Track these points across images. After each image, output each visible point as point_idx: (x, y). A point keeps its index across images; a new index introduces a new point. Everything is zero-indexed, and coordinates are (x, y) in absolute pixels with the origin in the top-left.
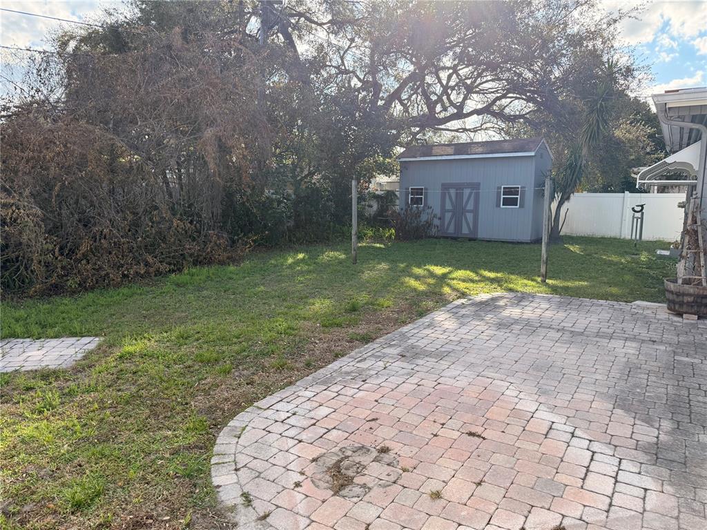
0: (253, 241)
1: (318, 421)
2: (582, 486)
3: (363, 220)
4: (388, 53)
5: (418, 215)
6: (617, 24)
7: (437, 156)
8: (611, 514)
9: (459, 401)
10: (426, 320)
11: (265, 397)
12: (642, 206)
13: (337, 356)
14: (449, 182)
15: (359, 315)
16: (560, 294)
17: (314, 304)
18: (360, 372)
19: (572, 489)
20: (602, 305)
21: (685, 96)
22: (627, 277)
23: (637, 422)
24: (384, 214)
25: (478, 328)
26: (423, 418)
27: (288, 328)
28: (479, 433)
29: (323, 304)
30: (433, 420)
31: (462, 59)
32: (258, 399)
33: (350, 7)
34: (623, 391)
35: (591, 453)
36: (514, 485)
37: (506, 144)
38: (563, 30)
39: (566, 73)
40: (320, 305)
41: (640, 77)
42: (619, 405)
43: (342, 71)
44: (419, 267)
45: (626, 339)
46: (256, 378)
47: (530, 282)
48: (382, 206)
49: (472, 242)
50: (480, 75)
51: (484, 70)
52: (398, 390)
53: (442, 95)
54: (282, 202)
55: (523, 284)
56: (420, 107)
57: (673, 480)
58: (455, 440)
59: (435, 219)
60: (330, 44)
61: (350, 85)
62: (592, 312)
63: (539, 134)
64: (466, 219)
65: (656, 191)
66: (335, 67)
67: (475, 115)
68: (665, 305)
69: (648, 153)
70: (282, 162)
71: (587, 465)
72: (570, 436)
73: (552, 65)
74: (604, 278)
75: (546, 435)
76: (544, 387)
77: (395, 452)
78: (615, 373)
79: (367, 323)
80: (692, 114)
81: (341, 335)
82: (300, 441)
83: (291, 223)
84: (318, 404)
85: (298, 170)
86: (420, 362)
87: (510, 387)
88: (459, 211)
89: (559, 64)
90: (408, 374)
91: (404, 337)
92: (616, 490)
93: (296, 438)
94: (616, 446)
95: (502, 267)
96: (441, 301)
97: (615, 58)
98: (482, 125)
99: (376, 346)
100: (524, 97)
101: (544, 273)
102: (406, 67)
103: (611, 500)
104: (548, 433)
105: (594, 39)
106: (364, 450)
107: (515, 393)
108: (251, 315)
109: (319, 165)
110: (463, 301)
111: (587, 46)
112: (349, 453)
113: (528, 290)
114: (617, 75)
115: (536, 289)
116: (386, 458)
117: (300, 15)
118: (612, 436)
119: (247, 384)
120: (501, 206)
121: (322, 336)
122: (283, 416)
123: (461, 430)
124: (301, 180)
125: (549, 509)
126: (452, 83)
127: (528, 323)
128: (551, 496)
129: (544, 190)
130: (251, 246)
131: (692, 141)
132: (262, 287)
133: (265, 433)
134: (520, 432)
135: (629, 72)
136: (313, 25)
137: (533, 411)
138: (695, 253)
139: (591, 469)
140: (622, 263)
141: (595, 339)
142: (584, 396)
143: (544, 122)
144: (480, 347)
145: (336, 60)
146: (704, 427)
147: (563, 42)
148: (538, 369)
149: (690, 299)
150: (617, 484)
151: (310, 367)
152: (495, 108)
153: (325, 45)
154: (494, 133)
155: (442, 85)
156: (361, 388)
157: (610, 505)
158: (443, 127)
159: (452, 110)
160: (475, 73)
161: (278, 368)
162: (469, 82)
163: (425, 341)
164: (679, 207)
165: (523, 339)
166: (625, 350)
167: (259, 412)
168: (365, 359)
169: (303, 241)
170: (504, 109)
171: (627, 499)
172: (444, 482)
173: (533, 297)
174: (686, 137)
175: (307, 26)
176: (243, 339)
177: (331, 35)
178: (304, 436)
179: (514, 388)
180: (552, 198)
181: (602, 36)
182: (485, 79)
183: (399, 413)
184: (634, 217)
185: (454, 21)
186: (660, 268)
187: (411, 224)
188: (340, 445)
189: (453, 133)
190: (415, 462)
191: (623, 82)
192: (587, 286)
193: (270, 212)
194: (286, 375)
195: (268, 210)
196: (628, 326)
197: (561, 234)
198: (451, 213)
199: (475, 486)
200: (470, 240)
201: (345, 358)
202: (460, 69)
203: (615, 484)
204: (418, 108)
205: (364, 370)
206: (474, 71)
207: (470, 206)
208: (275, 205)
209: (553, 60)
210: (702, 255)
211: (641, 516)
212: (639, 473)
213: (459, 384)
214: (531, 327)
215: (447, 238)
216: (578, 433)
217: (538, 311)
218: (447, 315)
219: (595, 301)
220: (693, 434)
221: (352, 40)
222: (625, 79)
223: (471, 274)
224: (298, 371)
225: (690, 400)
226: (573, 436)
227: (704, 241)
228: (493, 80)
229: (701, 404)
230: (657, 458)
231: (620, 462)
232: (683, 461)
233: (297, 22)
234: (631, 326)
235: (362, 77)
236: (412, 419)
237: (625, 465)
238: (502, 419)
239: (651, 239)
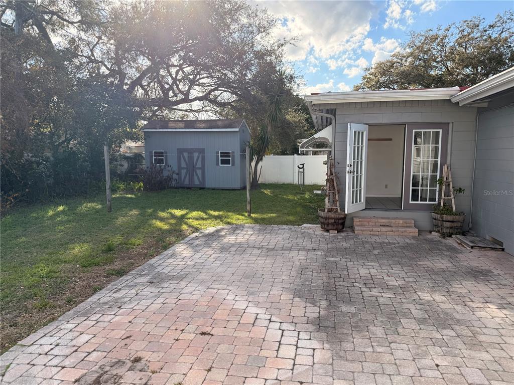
0: (13, 198)
1: (80, 347)
2: (277, 356)
3: (116, 176)
4: (128, 51)
5: (161, 171)
6: (283, 47)
7: (172, 128)
8: (295, 371)
9: (194, 310)
10: (169, 252)
11: (28, 335)
12: (303, 165)
13: (95, 291)
14: (182, 147)
15: (115, 254)
16: (260, 224)
17: (74, 249)
18: (116, 300)
19: (271, 359)
20: (284, 229)
21: (321, 97)
22: (299, 209)
23: (308, 305)
24: (134, 171)
25: (207, 253)
26: (168, 329)
27: (50, 272)
28: (209, 332)
29: (82, 248)
30: (174, 328)
31: (186, 60)
32: (22, 338)
33: (96, 12)
34: (298, 285)
35: (281, 331)
36: (233, 365)
37: (220, 122)
38: (251, 47)
39: (255, 76)
40: (79, 249)
41: (298, 82)
42: (297, 294)
43: (91, 60)
44: (163, 211)
45: (299, 250)
46: (19, 319)
47: (241, 216)
48: (132, 165)
49: (201, 190)
50: (199, 73)
51: (201, 70)
52: (147, 310)
53: (173, 84)
54: (42, 163)
55: (236, 219)
56: (157, 92)
57: (328, 340)
58: (192, 340)
59: (174, 174)
60: (80, 39)
61: (99, 72)
62: (279, 234)
63: (241, 116)
64: (197, 175)
65: (311, 154)
66: (86, 57)
67: (198, 101)
68: (319, 225)
69: (306, 131)
70: (39, 130)
71: (279, 340)
72: (268, 321)
73: (246, 70)
74: (285, 211)
75: (253, 324)
76: (252, 289)
77: (145, 359)
78: (294, 274)
79: (121, 260)
80: (327, 108)
81: (99, 272)
82: (63, 368)
83: (51, 181)
84: (79, 333)
85: (56, 137)
86: (165, 285)
87: (230, 293)
88: (191, 169)
89: (250, 70)
90: (155, 296)
91: (152, 267)
92: (297, 353)
93: (59, 365)
94: (296, 324)
95: (222, 208)
96: (180, 236)
97: (284, 69)
98: (203, 108)
99: (129, 277)
100: (230, 91)
101: (249, 210)
102: (144, 62)
103: (295, 361)
104: (254, 322)
105: (270, 55)
106: (121, 363)
107: (233, 297)
108: (13, 264)
109: (75, 133)
110: (197, 234)
111: (266, 60)
112: (107, 368)
113: (239, 222)
114: (285, 80)
115: (244, 221)
116: (139, 365)
117: (53, 13)
118: (293, 317)
119: (11, 326)
120: (220, 165)
121: (82, 275)
122: (46, 348)
123: (196, 332)
124: (59, 145)
125: (257, 377)
126: (179, 77)
127: (240, 245)
128: (257, 367)
129: (245, 155)
130: (12, 203)
131: (328, 124)
132: (24, 238)
133: (29, 366)
134: (237, 325)
135: (291, 78)
136: (65, 23)
137: (245, 308)
138: (333, 193)
139: (281, 343)
140: (295, 200)
141: (281, 252)
142: (276, 292)
143: (244, 108)
144: (208, 267)
145: (87, 52)
146: (344, 301)
147: (252, 55)
148: (247, 277)
149: (333, 221)
150: (298, 349)
151: (71, 303)
152: (211, 97)
153: (77, 39)
154: (211, 114)
155: (172, 77)
156: (116, 314)
157: (294, 365)
158: (175, 107)
159: (180, 96)
160: (196, 71)
161: (41, 308)
162: (191, 77)
163: (169, 268)
164: (324, 164)
165: (237, 257)
166: (299, 257)
167: (24, 349)
168: (120, 289)
169: (63, 196)
170: (217, 97)
171: (304, 359)
172: (184, 374)
173: (243, 227)
174: (325, 121)
175: (60, 22)
176: (5, 286)
177: (81, 32)
178: (67, 363)
179: (232, 294)
180: (251, 160)
181: (275, 54)
182: (202, 76)
183: (148, 328)
184: (299, 172)
185: (178, 33)
186: (316, 202)
187: (156, 178)
188: (100, 364)
189: (184, 112)
190: (161, 364)
191: (289, 85)
192: (275, 217)
193: (29, 172)
194: (48, 313)
195: (28, 171)
196: (300, 241)
197: (259, 182)
198: (185, 171)
199: (206, 372)
200: (201, 189)
201: (103, 291)
202: (184, 68)
203: (296, 350)
204: (155, 93)
205: (119, 298)
206: (195, 70)
207: (199, 165)
208: (35, 166)
209: (247, 67)
210: (337, 193)
211: (312, 368)
212: (310, 339)
213: (194, 297)
214: (242, 248)
215: (183, 188)
216: (273, 319)
217: (247, 237)
218: (185, 246)
219: (280, 226)
220: (338, 307)
221: (100, 38)
222: (290, 83)
223: (202, 214)
224: (60, 308)
225: (336, 285)
226: (270, 322)
227: (337, 185)
228: (207, 77)
229: (342, 287)
230: (320, 327)
231: (299, 334)
232: (333, 326)
233: (51, 19)
234: (302, 241)
235: (109, 67)
236: (159, 331)
237: (302, 335)
238: (224, 318)
239: (311, 184)
